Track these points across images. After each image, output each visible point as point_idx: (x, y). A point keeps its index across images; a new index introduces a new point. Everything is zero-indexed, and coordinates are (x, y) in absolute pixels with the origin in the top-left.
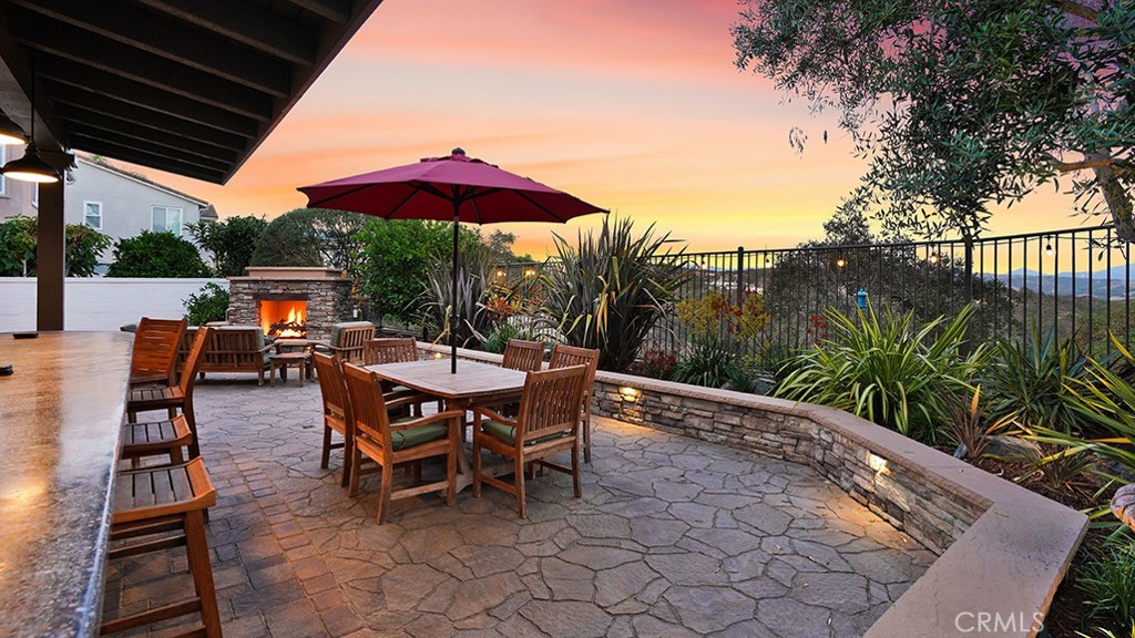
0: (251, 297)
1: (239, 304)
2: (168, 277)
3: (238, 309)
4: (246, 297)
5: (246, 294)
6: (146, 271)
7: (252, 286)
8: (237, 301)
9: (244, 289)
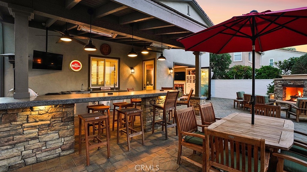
0: (281, 86)
1: (277, 88)
2: (267, 79)
3: (277, 89)
4: (279, 86)
5: (280, 84)
6: (260, 77)
7: (281, 82)
8: (276, 87)
9: (279, 83)
